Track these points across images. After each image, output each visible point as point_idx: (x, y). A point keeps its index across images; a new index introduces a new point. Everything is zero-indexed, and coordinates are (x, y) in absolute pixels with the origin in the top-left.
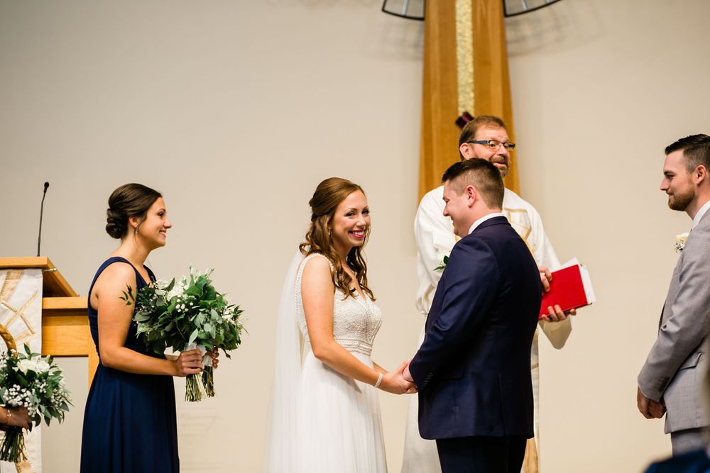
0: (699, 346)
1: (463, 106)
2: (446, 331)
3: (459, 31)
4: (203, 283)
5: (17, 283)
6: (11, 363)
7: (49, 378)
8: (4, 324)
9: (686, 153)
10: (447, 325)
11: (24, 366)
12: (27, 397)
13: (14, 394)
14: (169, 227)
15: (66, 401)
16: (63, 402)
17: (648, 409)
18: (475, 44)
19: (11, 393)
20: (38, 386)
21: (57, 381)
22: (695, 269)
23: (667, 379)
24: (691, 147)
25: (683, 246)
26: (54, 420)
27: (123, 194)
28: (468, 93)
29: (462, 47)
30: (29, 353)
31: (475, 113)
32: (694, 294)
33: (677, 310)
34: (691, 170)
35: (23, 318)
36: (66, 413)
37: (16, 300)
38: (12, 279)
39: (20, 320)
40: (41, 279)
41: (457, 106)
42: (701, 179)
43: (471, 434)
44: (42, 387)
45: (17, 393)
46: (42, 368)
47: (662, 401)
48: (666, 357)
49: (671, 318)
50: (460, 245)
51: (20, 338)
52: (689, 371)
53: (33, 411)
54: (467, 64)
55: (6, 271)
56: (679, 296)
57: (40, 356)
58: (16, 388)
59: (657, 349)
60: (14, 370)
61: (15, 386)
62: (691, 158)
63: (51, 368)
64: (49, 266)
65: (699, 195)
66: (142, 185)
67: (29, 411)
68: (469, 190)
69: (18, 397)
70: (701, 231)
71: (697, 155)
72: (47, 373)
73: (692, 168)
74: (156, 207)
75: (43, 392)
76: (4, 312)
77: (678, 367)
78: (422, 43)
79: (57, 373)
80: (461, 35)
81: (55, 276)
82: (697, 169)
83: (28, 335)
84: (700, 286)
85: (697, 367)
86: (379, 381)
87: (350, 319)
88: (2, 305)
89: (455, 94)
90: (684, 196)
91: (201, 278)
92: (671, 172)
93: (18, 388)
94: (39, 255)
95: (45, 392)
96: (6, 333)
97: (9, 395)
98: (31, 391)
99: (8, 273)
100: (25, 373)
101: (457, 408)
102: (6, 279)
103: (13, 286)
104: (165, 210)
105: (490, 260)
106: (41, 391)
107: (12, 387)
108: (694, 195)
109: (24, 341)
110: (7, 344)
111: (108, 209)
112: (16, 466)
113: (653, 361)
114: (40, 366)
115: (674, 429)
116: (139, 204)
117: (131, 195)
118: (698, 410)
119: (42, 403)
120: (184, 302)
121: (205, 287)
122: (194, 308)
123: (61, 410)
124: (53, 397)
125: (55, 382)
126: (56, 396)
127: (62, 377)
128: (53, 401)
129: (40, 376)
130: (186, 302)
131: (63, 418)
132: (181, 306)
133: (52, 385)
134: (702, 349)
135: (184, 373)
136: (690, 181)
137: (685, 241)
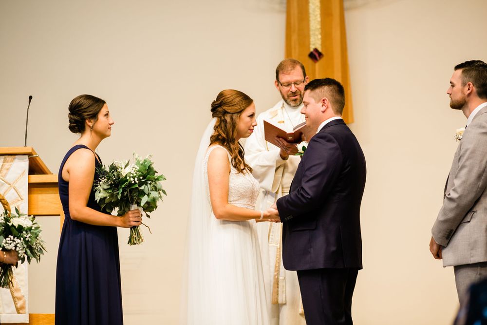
0: (473, 207)
1: (314, 44)
4: (147, 164)
5: (11, 165)
6: (7, 220)
7: (32, 231)
8: (2, 194)
11: (15, 222)
12: (18, 243)
13: (10, 242)
15: (42, 248)
16: (40, 249)
19: (7, 242)
20: (25, 236)
21: (38, 233)
22: (469, 154)
23: (451, 231)
24: (468, 68)
25: (461, 137)
26: (33, 260)
28: (317, 35)
29: (313, 3)
30: (18, 214)
31: (322, 49)
33: (457, 182)
35: (15, 189)
36: (41, 256)
37: (10, 177)
38: (8, 162)
39: (13, 191)
40: (27, 163)
41: (309, 44)
42: (469, 92)
43: (322, 267)
44: (27, 237)
45: (11, 242)
46: (27, 224)
48: (451, 215)
49: (453, 188)
50: (315, 139)
51: (13, 203)
53: (21, 253)
54: (316, 16)
55: (4, 157)
56: (459, 172)
57: (27, 216)
58: (11, 238)
59: (444, 211)
60: (8, 225)
61: (10, 236)
63: (33, 224)
64: (33, 153)
67: (19, 253)
68: (324, 100)
69: (12, 244)
70: (474, 127)
71: (470, 75)
72: (32, 227)
75: (28, 240)
76: (2, 185)
79: (37, 228)
81: (37, 160)
82: (467, 85)
83: (19, 200)
84: (473, 166)
85: (471, 222)
87: (241, 190)
88: (1, 181)
89: (308, 36)
91: (145, 161)
93: (12, 237)
94: (26, 146)
95: (30, 240)
96: (4, 200)
97: (6, 243)
98: (20, 239)
99: (5, 158)
100: (17, 227)
101: (312, 249)
102: (4, 162)
103: (8, 167)
105: (336, 148)
106: (27, 239)
107: (8, 237)
108: (465, 102)
109: (16, 205)
110: (4, 207)
111: (69, 114)
112: (11, 291)
114: (26, 222)
115: (457, 264)
116: (92, 110)
117: (86, 103)
118: (472, 251)
119: (27, 247)
120: (135, 176)
121: (149, 167)
122: (143, 180)
123: (38, 254)
124: (35, 244)
125: (36, 234)
126: (36, 244)
127: (41, 231)
128: (34, 247)
129: (27, 229)
130: (137, 176)
131: (40, 259)
132: (134, 178)
133: (34, 236)
134: (474, 209)
135: (130, 225)
136: (463, 92)
137: (462, 134)
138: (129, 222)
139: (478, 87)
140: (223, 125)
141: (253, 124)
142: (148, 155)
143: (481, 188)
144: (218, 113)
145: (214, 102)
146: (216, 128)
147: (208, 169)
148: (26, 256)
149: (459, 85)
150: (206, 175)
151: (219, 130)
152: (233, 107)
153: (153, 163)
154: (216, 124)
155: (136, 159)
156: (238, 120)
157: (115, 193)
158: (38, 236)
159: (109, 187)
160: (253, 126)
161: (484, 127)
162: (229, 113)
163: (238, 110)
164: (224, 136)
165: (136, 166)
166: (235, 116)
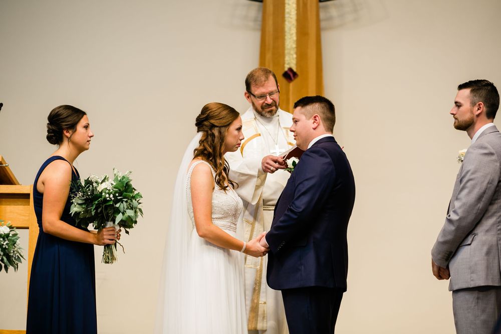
0: (474, 229)
1: (288, 64)
2: (299, 212)
3: (287, 10)
4: (125, 181)
7: (9, 238)
9: (472, 91)
10: (300, 208)
14: (92, 136)
15: (20, 256)
16: (18, 257)
17: (439, 273)
18: (298, 20)
20: (2, 243)
21: (15, 240)
22: (470, 175)
23: (451, 253)
24: (476, 88)
25: (463, 158)
26: (11, 268)
27: (59, 113)
28: (292, 55)
29: (289, 22)
31: (297, 68)
32: (470, 192)
33: (457, 204)
34: (473, 104)
36: (19, 264)
41: (284, 64)
42: (479, 111)
44: (5, 244)
46: (4, 230)
47: (448, 267)
48: (449, 237)
49: (454, 210)
52: (467, 247)
54: (292, 34)
56: (459, 194)
59: (444, 232)
62: (475, 96)
63: (11, 231)
64: (3, 162)
65: (476, 122)
66: (72, 107)
70: (475, 148)
71: (479, 95)
72: (9, 234)
73: (475, 103)
74: (83, 122)
75: (5, 247)
77: (458, 244)
78: (260, 18)
79: (15, 235)
80: (288, 13)
81: (6, 170)
82: (477, 104)
84: (474, 187)
85: (472, 245)
86: (244, 247)
87: (225, 208)
89: (283, 55)
90: (466, 121)
91: (124, 177)
92: (460, 103)
95: (7, 247)
104: (89, 124)
105: (329, 164)
106: (4, 246)
108: (473, 122)
111: (48, 124)
113: (441, 240)
115: (455, 288)
116: (71, 120)
117: (65, 113)
118: (472, 275)
119: (4, 255)
120: (111, 193)
121: (127, 184)
122: (119, 198)
123: (16, 262)
124: (12, 251)
125: (13, 241)
126: (14, 251)
127: (19, 238)
128: (12, 254)
129: (4, 236)
130: (113, 193)
131: (17, 267)
132: (110, 195)
133: (12, 243)
134: (476, 232)
135: (104, 243)
136: (472, 112)
137: (464, 154)
138: (103, 239)
139: (488, 107)
140: (210, 138)
141: (241, 138)
142: (128, 172)
143: (482, 210)
144: (204, 127)
145: (200, 116)
146: (201, 142)
147: (191, 185)
148: (3, 265)
149: (466, 105)
150: (189, 191)
151: (205, 144)
152: (221, 120)
153: (131, 180)
154: (202, 137)
155: (115, 175)
156: (226, 134)
157: (89, 209)
158: (15, 243)
159: (84, 201)
160: (241, 140)
161: (485, 148)
162: (217, 127)
163: (225, 123)
164: (210, 150)
165: (113, 182)
166: (223, 129)
